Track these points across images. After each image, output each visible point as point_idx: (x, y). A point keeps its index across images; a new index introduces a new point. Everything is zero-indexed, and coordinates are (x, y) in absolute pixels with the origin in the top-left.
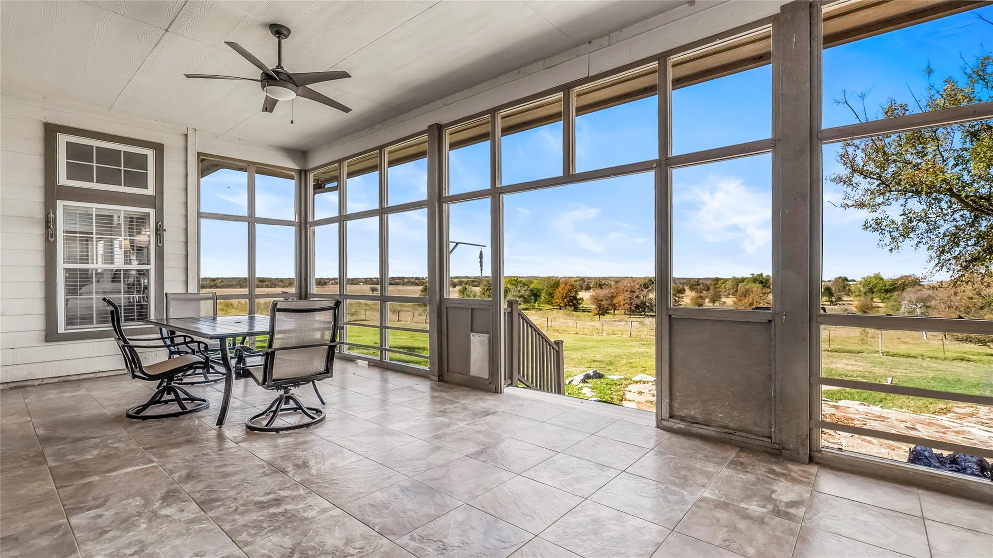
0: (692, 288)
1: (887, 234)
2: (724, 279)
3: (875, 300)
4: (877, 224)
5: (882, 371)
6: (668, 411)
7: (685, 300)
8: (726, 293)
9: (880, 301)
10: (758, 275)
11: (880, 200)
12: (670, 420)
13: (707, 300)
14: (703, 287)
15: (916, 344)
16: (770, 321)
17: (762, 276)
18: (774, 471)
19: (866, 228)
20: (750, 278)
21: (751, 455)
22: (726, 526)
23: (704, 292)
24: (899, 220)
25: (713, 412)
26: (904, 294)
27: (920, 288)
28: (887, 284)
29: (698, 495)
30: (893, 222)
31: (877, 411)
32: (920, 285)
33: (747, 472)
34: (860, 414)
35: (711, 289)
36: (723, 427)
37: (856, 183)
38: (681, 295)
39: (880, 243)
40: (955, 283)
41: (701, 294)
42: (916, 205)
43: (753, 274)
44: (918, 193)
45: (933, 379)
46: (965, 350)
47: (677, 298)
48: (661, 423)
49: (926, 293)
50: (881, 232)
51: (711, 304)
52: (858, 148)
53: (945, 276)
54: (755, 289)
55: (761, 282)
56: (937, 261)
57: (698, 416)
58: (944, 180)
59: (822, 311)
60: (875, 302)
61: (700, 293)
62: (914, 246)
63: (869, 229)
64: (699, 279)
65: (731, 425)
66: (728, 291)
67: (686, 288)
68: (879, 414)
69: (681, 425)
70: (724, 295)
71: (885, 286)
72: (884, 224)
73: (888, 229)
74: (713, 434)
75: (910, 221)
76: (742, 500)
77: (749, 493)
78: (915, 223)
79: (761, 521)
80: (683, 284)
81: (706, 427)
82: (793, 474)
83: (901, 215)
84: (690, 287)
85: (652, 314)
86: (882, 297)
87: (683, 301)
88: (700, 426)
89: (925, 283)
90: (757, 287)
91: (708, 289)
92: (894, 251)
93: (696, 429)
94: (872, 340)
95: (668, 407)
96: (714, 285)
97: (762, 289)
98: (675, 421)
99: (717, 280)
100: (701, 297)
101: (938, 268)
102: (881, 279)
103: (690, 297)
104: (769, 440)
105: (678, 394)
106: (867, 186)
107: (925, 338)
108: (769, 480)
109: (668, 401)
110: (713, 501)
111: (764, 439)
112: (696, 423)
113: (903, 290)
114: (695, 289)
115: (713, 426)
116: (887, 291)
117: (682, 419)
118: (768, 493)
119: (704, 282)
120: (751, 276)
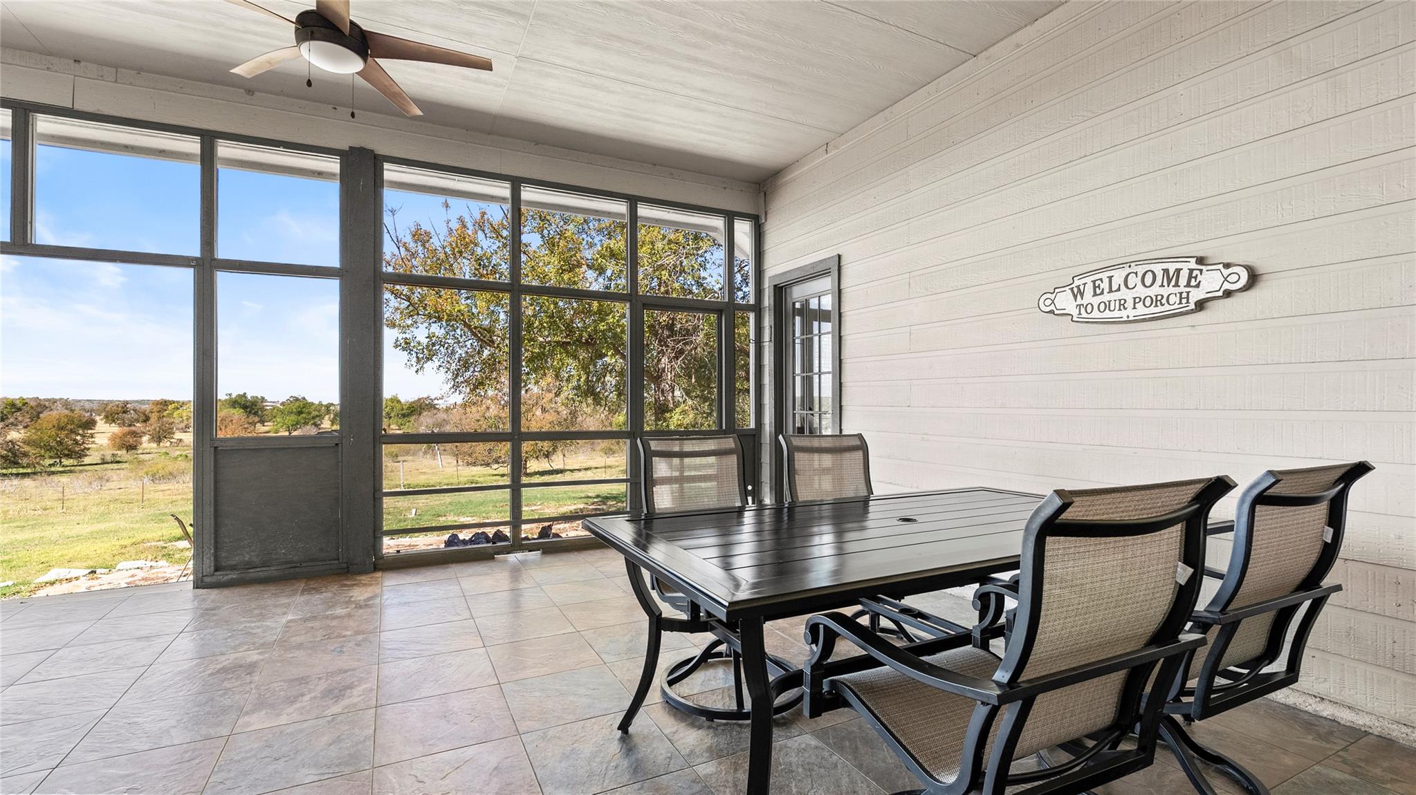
0: (111, 417)
1: (415, 355)
2: (178, 402)
3: (392, 427)
4: (406, 343)
5: (406, 504)
6: (213, 564)
7: (97, 440)
8: (182, 425)
9: (397, 428)
10: (239, 396)
11: (409, 322)
12: (216, 573)
13: (145, 438)
14: (136, 417)
15: (433, 473)
16: (337, 444)
17: (246, 397)
18: (346, 584)
19: (396, 347)
20: (226, 400)
21: (319, 581)
22: (321, 628)
23: (138, 425)
24: (425, 341)
25: (274, 550)
26: (422, 418)
27: (435, 411)
28: (404, 407)
29: (284, 620)
30: (419, 343)
31: (407, 542)
32: (436, 408)
33: (322, 592)
34: (391, 547)
35: (154, 417)
36: (287, 563)
37: (386, 300)
38: (90, 431)
39: (408, 363)
40: (464, 406)
41: (133, 428)
42: (438, 330)
43: (230, 395)
44: (439, 319)
45: (450, 504)
46: (474, 473)
47: (78, 438)
48: (202, 581)
49: (442, 416)
50: (410, 353)
51: (154, 445)
52: (390, 265)
53: (458, 398)
54: (236, 417)
55: (245, 407)
56: (453, 383)
57: (254, 559)
58: (459, 311)
59: (383, 432)
60: (392, 429)
61: (130, 426)
62: (435, 369)
63: (400, 348)
64: (127, 402)
65: (296, 558)
66: (185, 422)
67: (98, 418)
68: (408, 544)
69: (233, 575)
70: (178, 429)
71: (403, 409)
72: (412, 344)
73: (415, 350)
74: (275, 573)
75: (434, 345)
76: (327, 610)
77: (330, 604)
78: (437, 347)
79: (349, 616)
80: (91, 411)
81: (267, 568)
82: (363, 582)
83: (427, 338)
84: (106, 417)
85: (14, 471)
86: (399, 424)
87: (93, 442)
88: (258, 570)
89: (441, 404)
90: (237, 413)
91: (147, 419)
92: (420, 373)
93: (253, 573)
94: (392, 474)
95: (212, 559)
96: (159, 412)
97: (248, 417)
98: (224, 573)
99: (165, 403)
100: (135, 434)
101: (453, 390)
102: (399, 402)
103: (109, 435)
104: (337, 562)
105: (226, 540)
106: (397, 305)
107: (441, 466)
108: (343, 591)
109: (212, 551)
110: (300, 619)
111: (332, 562)
112: (253, 568)
113: (420, 415)
114: (118, 419)
115: (274, 565)
116: (404, 416)
117: (233, 568)
118: (347, 599)
119: (138, 406)
120: (228, 397)
